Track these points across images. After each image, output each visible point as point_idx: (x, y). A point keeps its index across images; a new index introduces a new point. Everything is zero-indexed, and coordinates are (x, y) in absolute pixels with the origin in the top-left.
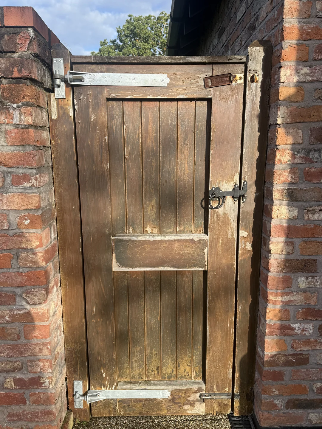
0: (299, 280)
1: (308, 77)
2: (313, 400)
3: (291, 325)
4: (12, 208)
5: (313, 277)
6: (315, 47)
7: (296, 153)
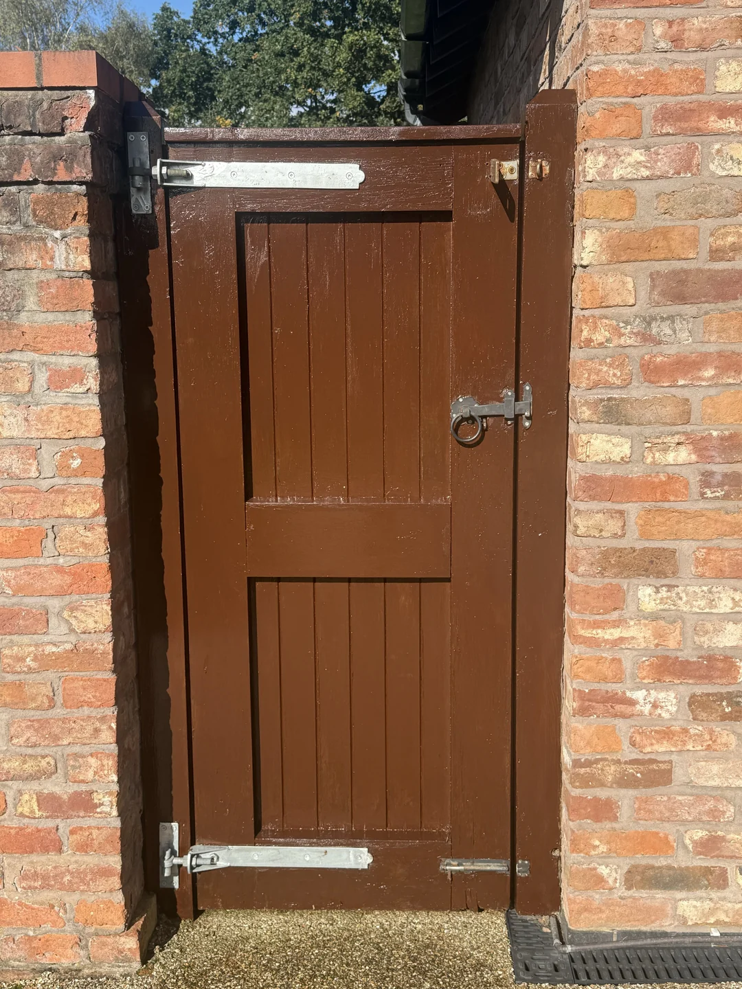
0: (640, 594)
1: (643, 169)
2: (687, 868)
3: (628, 694)
4: (47, 436)
5: (670, 587)
6: (653, 110)
7: (622, 325)
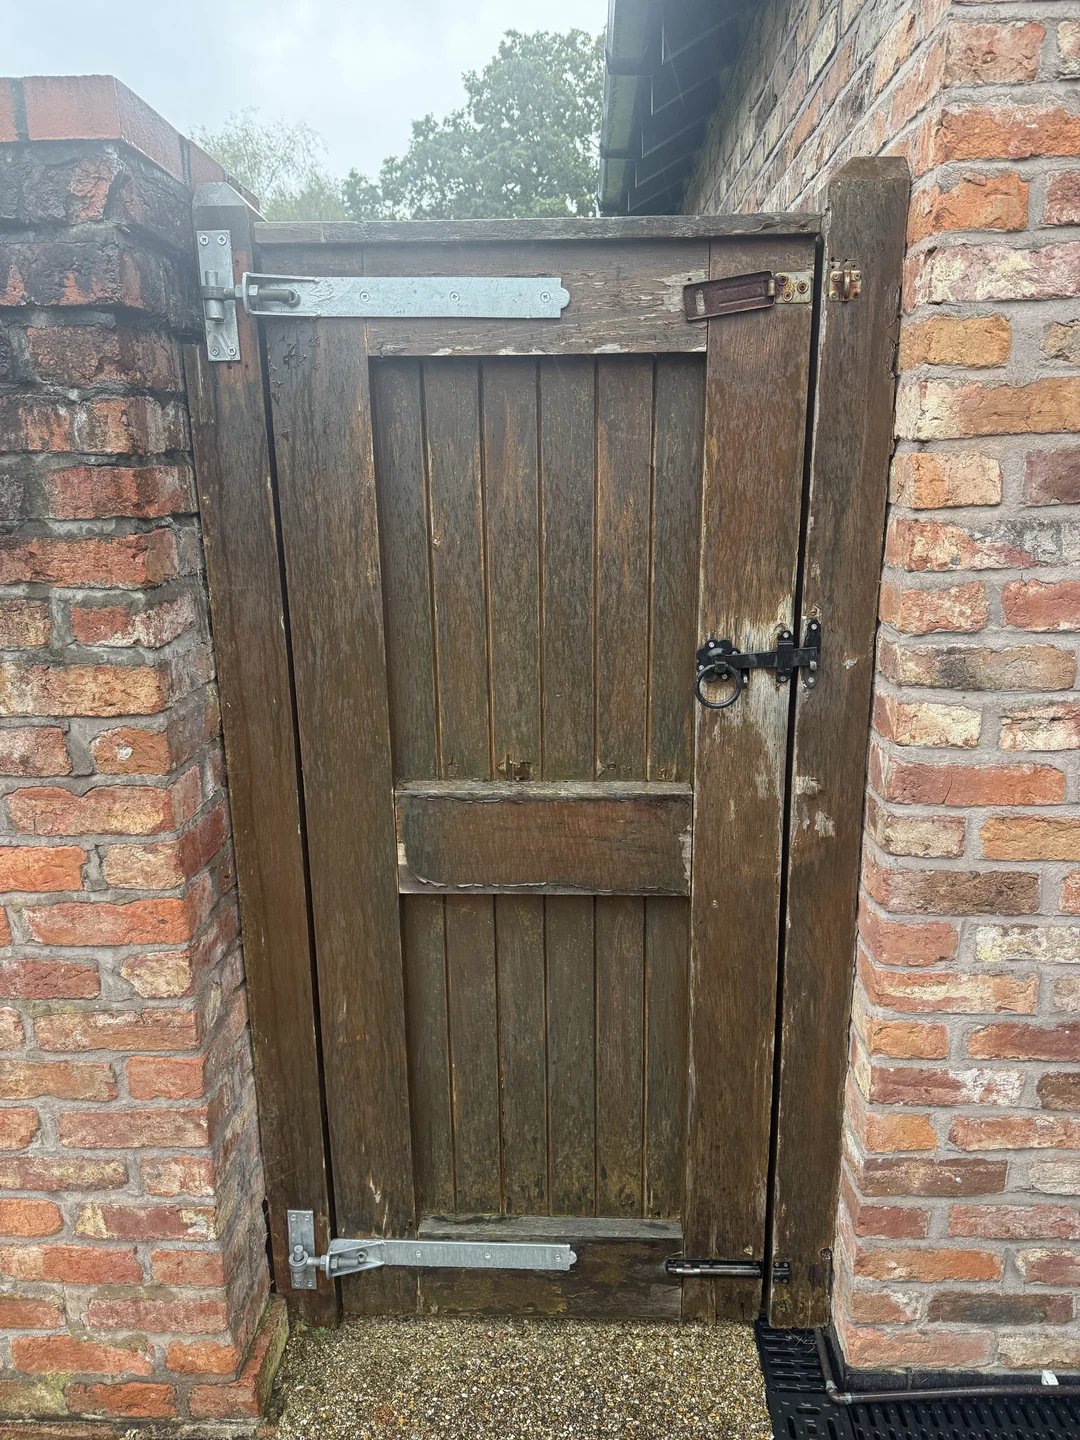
0: (980, 937)
1: (1025, 283)
2: (1017, 1297)
3: (951, 1074)
4: (79, 712)
5: (1024, 928)
6: (1049, 183)
7: (978, 535)
